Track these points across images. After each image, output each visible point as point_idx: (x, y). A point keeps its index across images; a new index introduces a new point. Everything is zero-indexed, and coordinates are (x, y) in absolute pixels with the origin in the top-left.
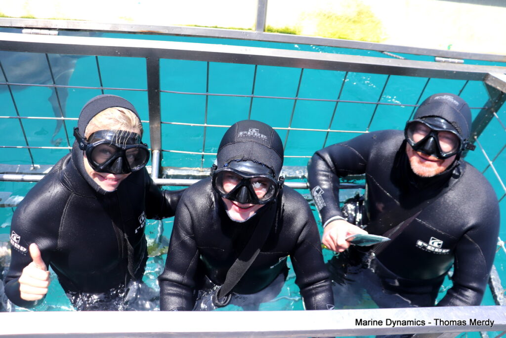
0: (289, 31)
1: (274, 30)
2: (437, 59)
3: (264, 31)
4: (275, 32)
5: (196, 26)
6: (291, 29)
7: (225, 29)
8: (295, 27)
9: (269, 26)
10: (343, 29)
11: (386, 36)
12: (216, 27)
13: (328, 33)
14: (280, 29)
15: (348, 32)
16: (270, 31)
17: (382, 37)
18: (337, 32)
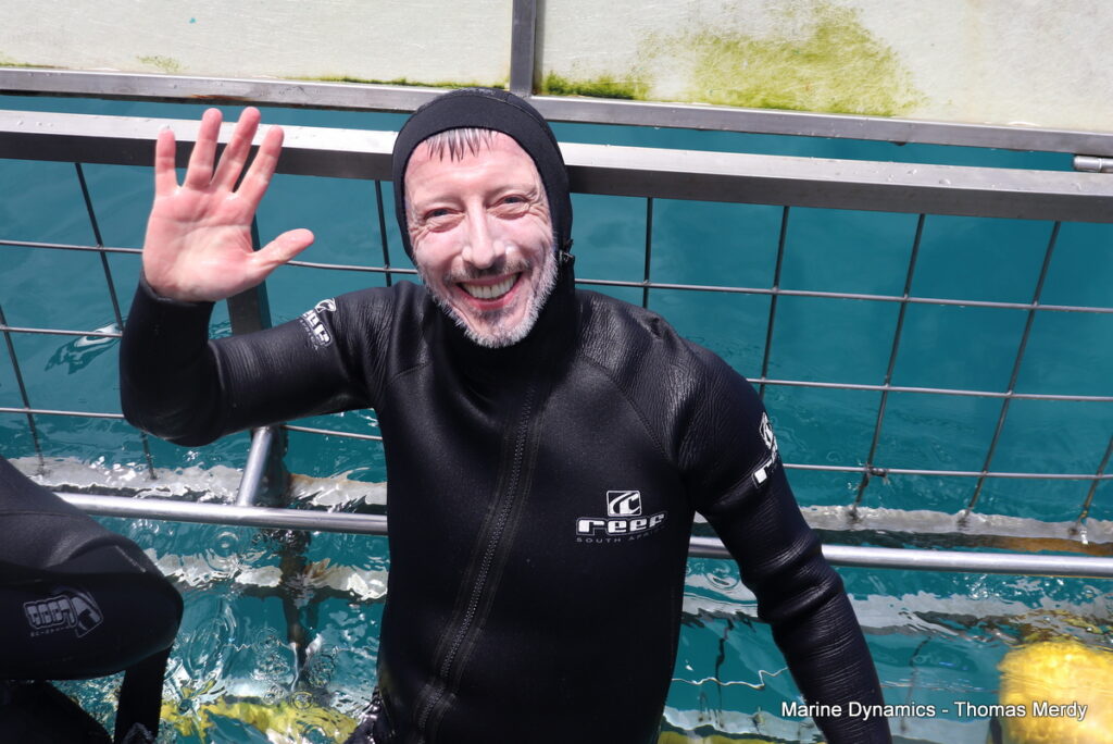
0: (613, 89)
1: (567, 89)
3: (536, 90)
4: (570, 92)
5: (346, 80)
6: (619, 81)
7: (431, 86)
8: (629, 78)
9: (552, 77)
10: (774, 78)
11: (910, 98)
12: (403, 83)
13: (731, 93)
14: (587, 87)
15: (793, 87)
16: (557, 89)
17: (900, 99)
18: (758, 91)
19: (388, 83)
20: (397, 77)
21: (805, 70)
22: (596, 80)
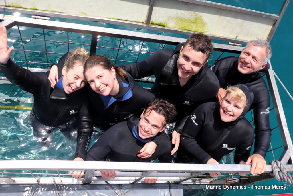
2: (230, 43)
4: (155, 24)
5: (117, 19)
6: (163, 24)
7: (131, 21)
8: (164, 23)
9: (152, 22)
10: (187, 25)
11: (207, 30)
12: (127, 21)
13: (180, 27)
14: (157, 24)
15: (190, 27)
16: (152, 24)
17: (205, 30)
18: (184, 27)
19: (124, 20)
20: (126, 19)
21: (192, 25)
22: (159, 23)
